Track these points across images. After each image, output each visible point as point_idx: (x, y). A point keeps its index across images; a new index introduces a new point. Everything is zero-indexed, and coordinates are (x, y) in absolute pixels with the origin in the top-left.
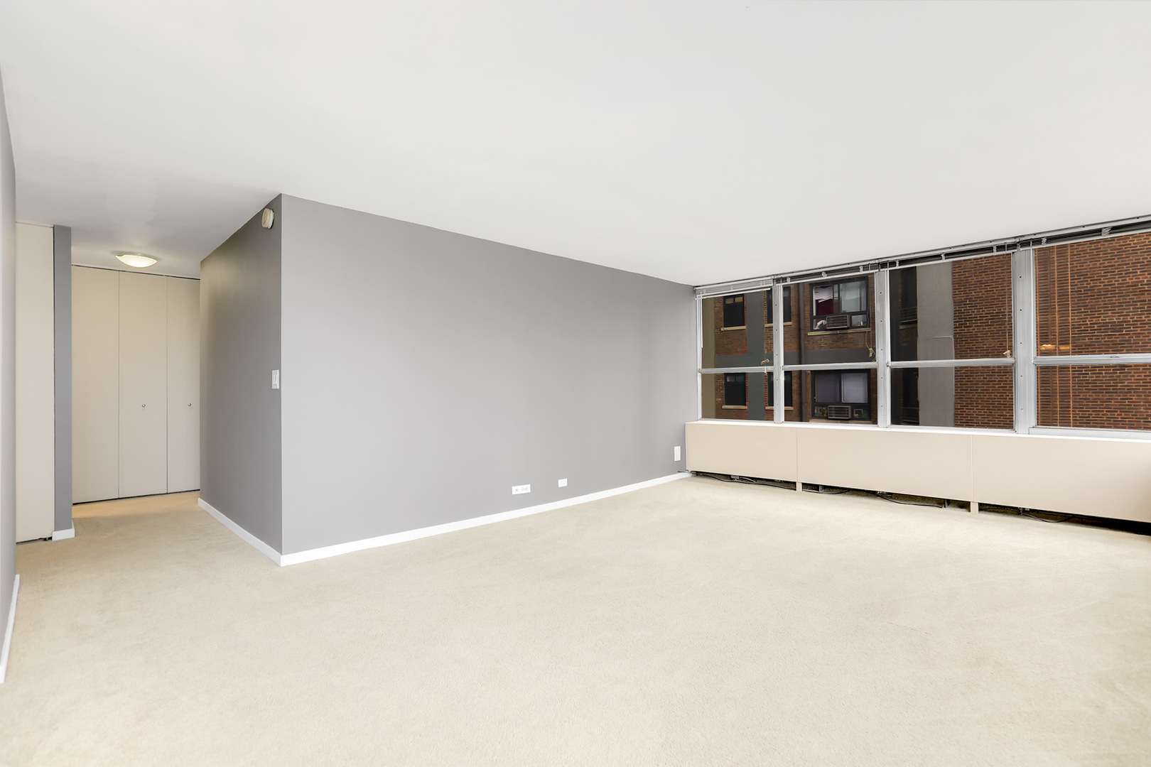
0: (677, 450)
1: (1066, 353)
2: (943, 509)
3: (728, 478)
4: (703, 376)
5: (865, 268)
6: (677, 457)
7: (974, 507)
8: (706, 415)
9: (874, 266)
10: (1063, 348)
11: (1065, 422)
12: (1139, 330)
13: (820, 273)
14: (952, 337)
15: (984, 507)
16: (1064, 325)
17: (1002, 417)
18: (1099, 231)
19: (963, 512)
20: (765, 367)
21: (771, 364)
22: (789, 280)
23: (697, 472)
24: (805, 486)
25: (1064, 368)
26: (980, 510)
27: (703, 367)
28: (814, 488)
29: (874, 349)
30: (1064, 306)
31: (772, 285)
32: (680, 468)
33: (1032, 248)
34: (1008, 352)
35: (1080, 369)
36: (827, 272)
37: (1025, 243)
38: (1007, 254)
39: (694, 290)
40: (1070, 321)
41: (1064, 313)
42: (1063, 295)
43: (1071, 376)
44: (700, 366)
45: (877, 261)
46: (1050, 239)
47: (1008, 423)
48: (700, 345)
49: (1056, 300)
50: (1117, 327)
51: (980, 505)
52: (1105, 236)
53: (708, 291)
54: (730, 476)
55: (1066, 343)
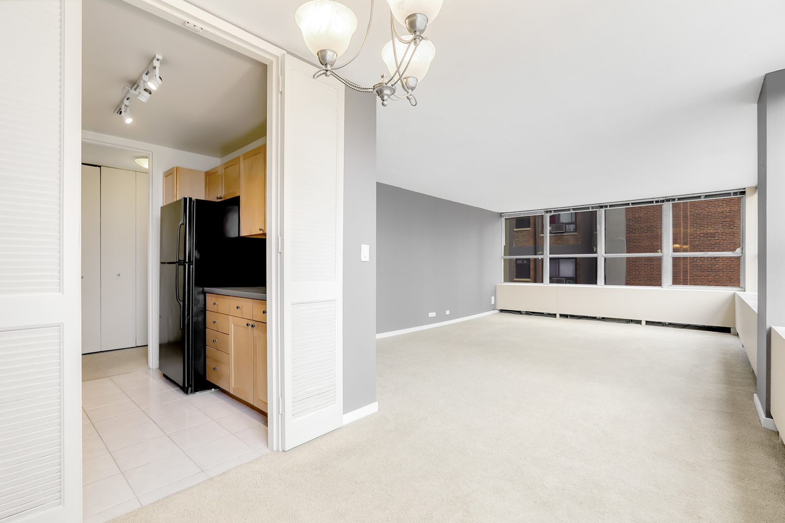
0: (493, 298)
1: (685, 251)
2: (629, 324)
3: (520, 312)
4: (505, 260)
5: (593, 208)
6: (493, 302)
7: (644, 323)
8: (505, 281)
9: (597, 207)
10: (685, 247)
11: (685, 283)
12: (724, 238)
13: (570, 209)
14: (625, 239)
15: (648, 323)
16: (685, 234)
17: (656, 281)
18: (699, 197)
19: (638, 325)
20: (540, 256)
21: (543, 254)
22: (553, 212)
23: (501, 310)
24: (561, 315)
25: (685, 258)
26: (646, 324)
27: (504, 256)
28: (566, 316)
29: (596, 248)
30: (685, 223)
31: (543, 214)
32: (494, 308)
33: (671, 203)
34: (660, 250)
35: (693, 259)
36: (573, 209)
37: (668, 200)
38: (660, 205)
39: (501, 215)
40: (689, 232)
41: (685, 228)
42: (685, 217)
43: (689, 262)
44: (503, 255)
45: (598, 205)
46: (679, 199)
47: (659, 284)
48: (504, 244)
49: (682, 220)
50: (713, 235)
51: (646, 322)
52: (702, 199)
53: (508, 215)
54: (520, 311)
55: (685, 244)
